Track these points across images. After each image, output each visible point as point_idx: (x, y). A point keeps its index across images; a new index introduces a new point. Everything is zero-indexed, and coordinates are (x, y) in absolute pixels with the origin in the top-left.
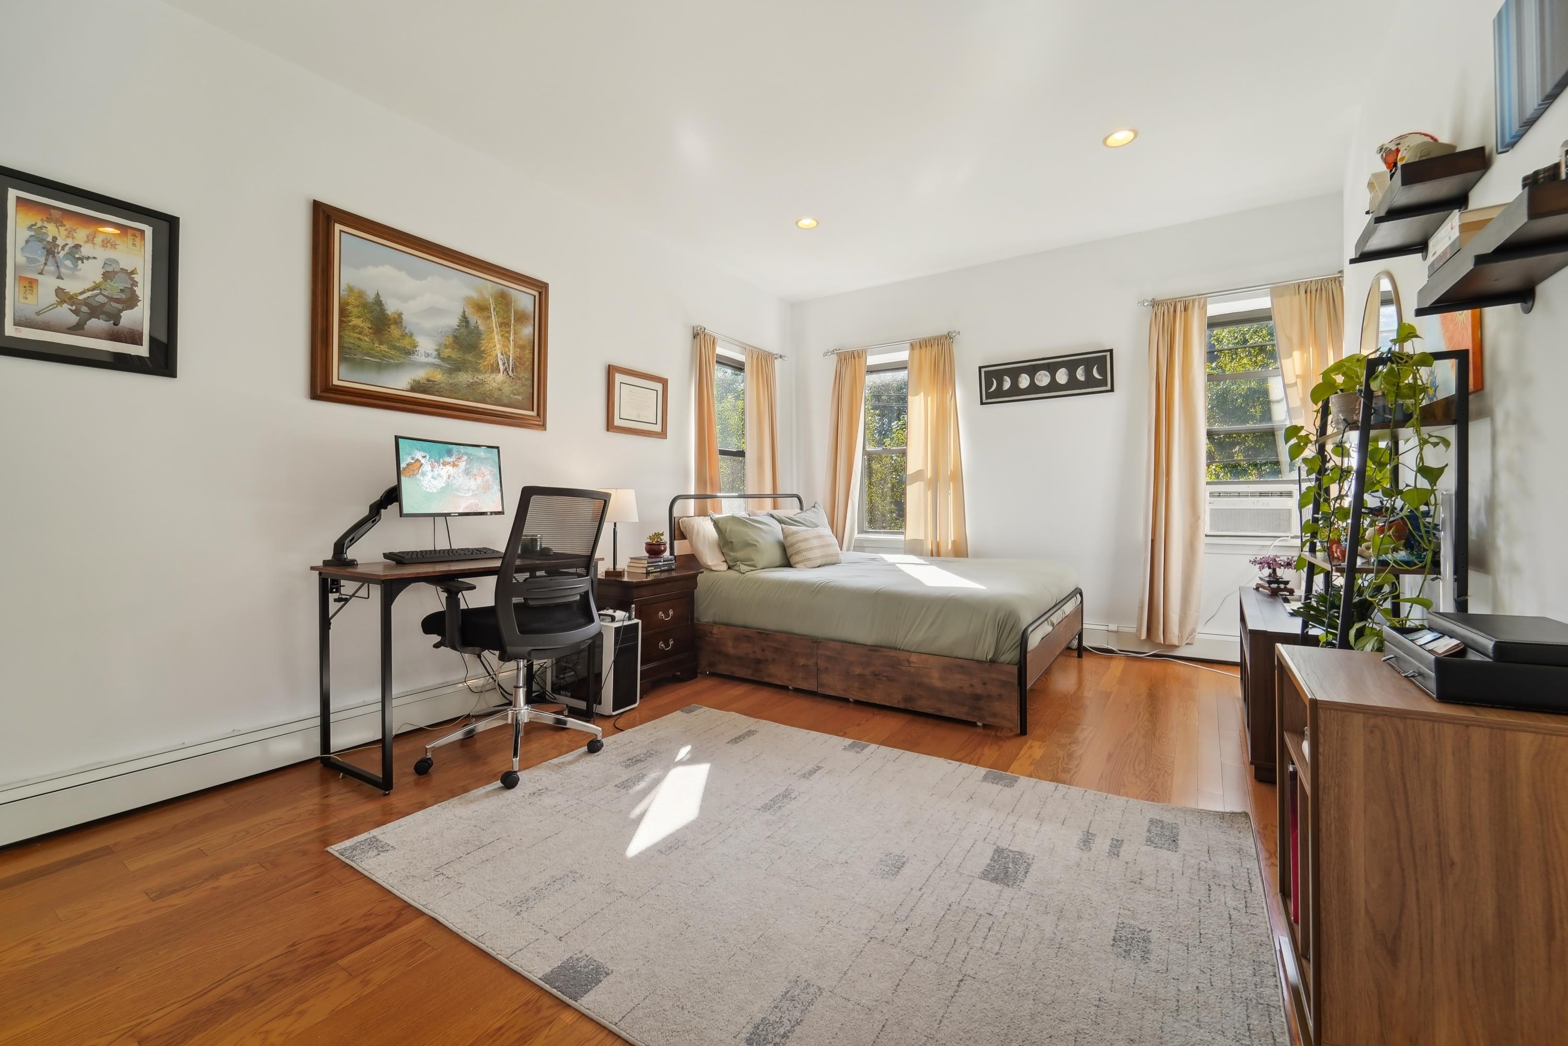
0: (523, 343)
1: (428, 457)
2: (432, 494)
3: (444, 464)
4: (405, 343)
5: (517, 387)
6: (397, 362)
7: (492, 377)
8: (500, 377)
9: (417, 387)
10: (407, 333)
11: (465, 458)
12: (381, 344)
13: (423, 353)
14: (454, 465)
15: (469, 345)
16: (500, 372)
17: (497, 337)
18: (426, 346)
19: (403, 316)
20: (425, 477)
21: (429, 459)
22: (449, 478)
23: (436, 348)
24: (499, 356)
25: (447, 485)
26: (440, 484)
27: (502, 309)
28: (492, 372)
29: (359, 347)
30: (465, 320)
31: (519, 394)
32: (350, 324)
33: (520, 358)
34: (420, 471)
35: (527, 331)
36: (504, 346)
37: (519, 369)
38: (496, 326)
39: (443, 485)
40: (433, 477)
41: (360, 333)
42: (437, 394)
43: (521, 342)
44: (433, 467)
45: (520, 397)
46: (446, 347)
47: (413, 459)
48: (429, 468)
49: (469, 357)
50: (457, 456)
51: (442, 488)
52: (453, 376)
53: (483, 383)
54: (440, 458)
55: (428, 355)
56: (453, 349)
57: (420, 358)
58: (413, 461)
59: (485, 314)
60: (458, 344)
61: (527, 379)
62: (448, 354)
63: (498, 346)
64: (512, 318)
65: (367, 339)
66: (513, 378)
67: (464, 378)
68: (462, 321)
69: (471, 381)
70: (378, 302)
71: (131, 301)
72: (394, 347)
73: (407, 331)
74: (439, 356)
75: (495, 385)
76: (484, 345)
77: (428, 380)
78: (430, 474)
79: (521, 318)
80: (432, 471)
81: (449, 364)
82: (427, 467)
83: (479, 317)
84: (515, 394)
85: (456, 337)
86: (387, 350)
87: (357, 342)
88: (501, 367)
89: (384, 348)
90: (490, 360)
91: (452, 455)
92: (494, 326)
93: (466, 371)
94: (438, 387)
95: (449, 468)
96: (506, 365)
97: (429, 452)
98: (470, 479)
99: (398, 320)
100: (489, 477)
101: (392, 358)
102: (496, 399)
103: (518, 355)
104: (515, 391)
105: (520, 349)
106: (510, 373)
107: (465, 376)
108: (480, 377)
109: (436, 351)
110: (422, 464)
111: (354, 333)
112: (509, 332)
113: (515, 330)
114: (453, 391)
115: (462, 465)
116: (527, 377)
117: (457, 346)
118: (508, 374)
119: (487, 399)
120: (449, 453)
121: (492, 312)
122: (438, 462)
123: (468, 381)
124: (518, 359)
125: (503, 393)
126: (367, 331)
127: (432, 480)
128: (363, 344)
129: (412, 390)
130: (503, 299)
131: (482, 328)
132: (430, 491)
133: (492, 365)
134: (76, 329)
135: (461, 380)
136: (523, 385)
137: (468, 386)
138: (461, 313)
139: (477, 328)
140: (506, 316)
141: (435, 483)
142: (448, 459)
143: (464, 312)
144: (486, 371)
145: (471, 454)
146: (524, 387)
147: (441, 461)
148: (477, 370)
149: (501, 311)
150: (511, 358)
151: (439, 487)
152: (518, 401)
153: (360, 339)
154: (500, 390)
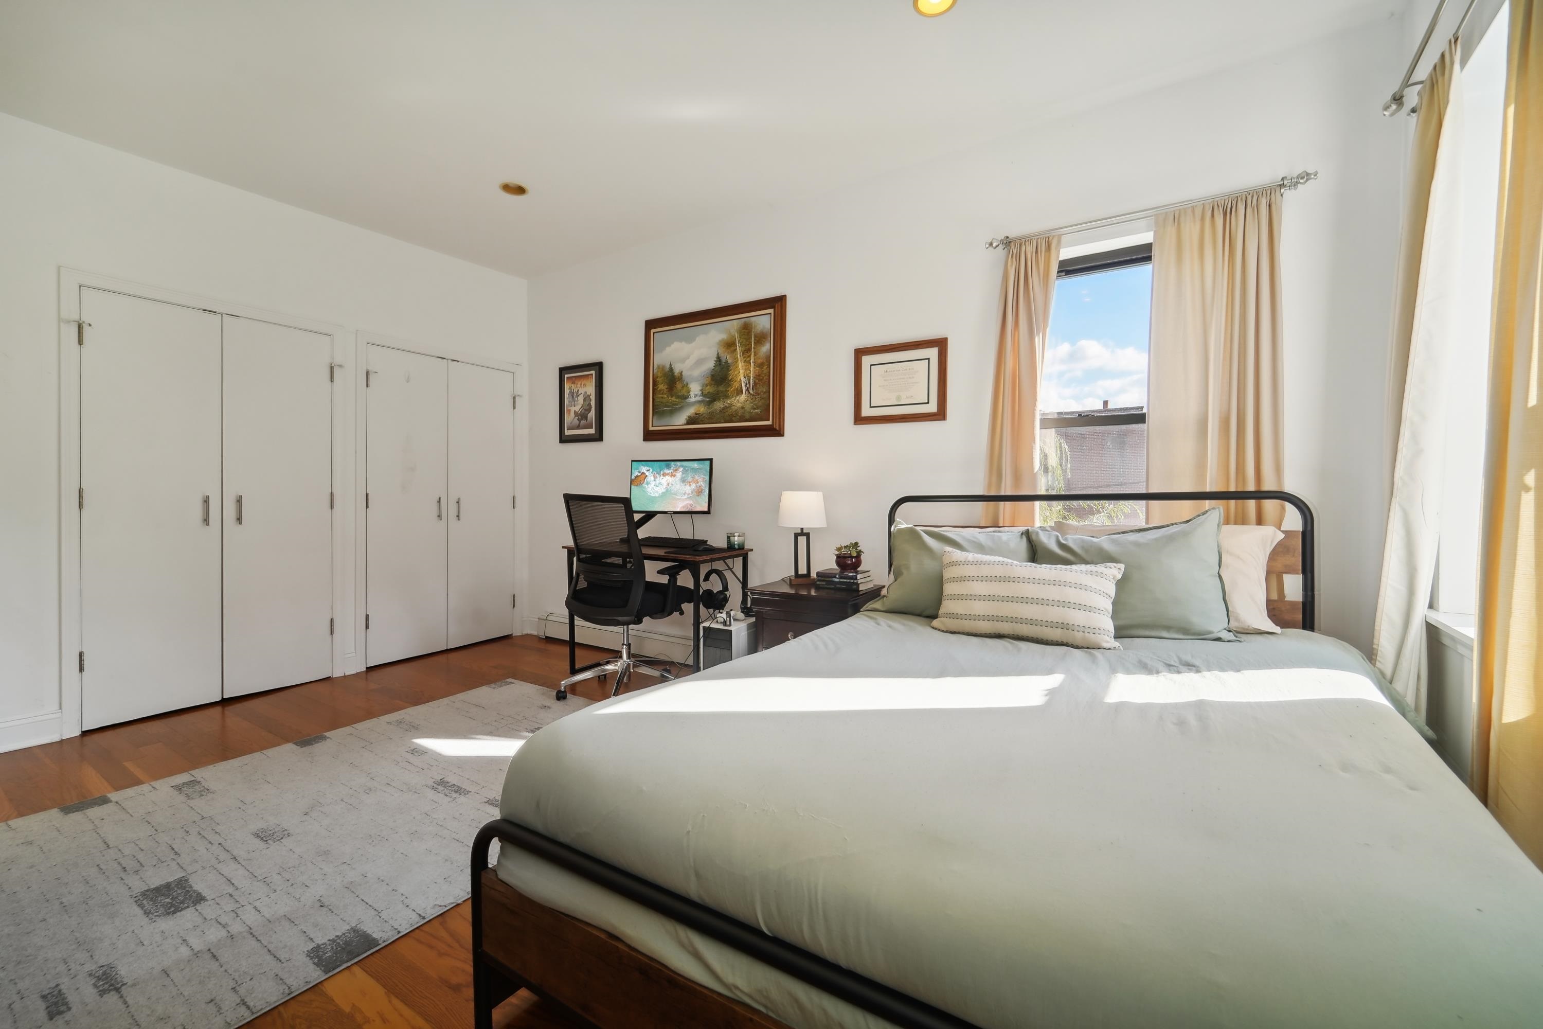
0: (762, 361)
1: (651, 470)
2: (655, 497)
3: (664, 475)
4: (684, 392)
5: (756, 402)
6: (680, 406)
7: (737, 399)
8: (743, 397)
9: (691, 421)
10: (684, 385)
11: (681, 469)
12: (672, 397)
13: (693, 395)
14: (672, 475)
15: (721, 378)
16: (743, 393)
17: (741, 365)
18: (695, 389)
19: (683, 373)
20: (650, 485)
21: (653, 471)
22: (668, 485)
23: (700, 388)
24: (743, 379)
25: (667, 491)
26: (660, 490)
27: (745, 339)
28: (737, 394)
29: (662, 402)
30: (719, 359)
31: (758, 408)
32: (658, 390)
33: (759, 376)
34: (645, 481)
35: (767, 348)
36: (746, 369)
37: (758, 386)
38: (740, 355)
39: (664, 491)
40: (656, 485)
41: (662, 394)
42: (701, 423)
43: (759, 361)
44: (655, 478)
45: (758, 411)
46: (707, 386)
47: (639, 472)
48: (652, 478)
49: (721, 388)
50: (675, 468)
51: (663, 493)
52: (711, 406)
53: (731, 405)
54: (661, 471)
55: (696, 396)
56: (711, 386)
57: (692, 399)
58: (640, 474)
59: (732, 349)
60: (714, 380)
61: (765, 393)
62: (707, 391)
63: (741, 371)
64: (753, 343)
65: (665, 396)
66: (753, 395)
67: (719, 405)
68: (716, 361)
69: (722, 407)
70: (671, 369)
71: (589, 410)
72: (678, 397)
73: (685, 383)
74: (703, 395)
75: (739, 405)
76: (732, 374)
77: (696, 414)
78: (653, 483)
79: (761, 338)
80: (655, 480)
81: (708, 398)
82: (650, 478)
83: (728, 353)
84: (754, 409)
85: (713, 376)
86: (675, 400)
87: (661, 400)
88: (744, 389)
89: (673, 399)
90: (736, 385)
91: (671, 468)
92: (739, 356)
93: (719, 400)
94: (702, 417)
95: (667, 477)
96: (748, 385)
97: (652, 467)
98: (685, 485)
99: (681, 377)
100: (702, 483)
101: (677, 405)
102: (740, 417)
103: (757, 374)
104: (755, 406)
105: (759, 367)
106: (751, 391)
107: (718, 404)
108: (729, 402)
109: (701, 391)
110: (646, 476)
111: (660, 394)
112: (750, 356)
113: (755, 352)
114: (711, 418)
115: (679, 475)
116: (764, 391)
117: (713, 382)
118: (750, 393)
119: (734, 419)
120: (668, 467)
121: (737, 344)
122: (659, 474)
123: (720, 408)
124: (758, 377)
125: (745, 411)
126: (665, 391)
127: (654, 487)
128: (664, 400)
129: (688, 423)
130: (746, 329)
131: (730, 361)
132: (654, 495)
133: (737, 389)
134: (578, 427)
135: (715, 408)
136: (762, 399)
137: (720, 411)
138: (716, 356)
139: (727, 362)
140: (747, 343)
141: (657, 489)
142: (667, 471)
143: (718, 353)
144: (733, 396)
145: (686, 466)
146: (763, 401)
147: (662, 473)
148: (727, 397)
149: (744, 341)
150: (752, 378)
151: (660, 492)
152: (757, 413)
153: (662, 398)
154: (743, 408)
